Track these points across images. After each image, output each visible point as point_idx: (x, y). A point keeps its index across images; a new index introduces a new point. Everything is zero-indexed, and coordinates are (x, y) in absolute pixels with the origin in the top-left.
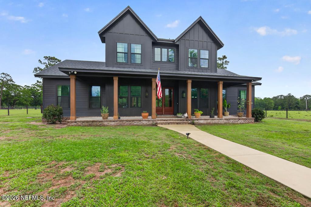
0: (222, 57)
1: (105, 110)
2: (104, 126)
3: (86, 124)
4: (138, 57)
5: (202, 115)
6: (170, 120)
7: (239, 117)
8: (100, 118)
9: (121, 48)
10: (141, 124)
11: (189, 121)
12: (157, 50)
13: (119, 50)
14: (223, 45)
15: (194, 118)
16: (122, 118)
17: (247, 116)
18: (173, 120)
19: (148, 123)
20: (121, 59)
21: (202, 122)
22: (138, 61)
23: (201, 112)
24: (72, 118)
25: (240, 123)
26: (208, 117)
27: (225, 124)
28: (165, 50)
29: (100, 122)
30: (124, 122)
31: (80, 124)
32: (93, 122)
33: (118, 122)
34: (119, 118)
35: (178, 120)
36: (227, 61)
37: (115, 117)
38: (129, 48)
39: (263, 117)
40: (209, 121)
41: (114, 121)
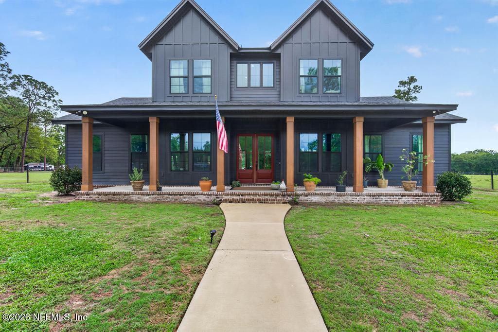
0: (407, 80)
1: (137, 174)
2: (132, 202)
3: (104, 198)
4: (207, 81)
5: (319, 185)
6: (249, 195)
7: (406, 190)
8: (128, 189)
9: (178, 69)
10: (195, 200)
11: (289, 198)
12: (242, 68)
13: (174, 72)
14: (372, 45)
15: (299, 190)
16: (166, 189)
17: (424, 189)
18: (256, 195)
19: (208, 200)
20: (178, 87)
21: (315, 199)
22: (207, 89)
23: (317, 180)
24: (85, 187)
25: (405, 205)
26: (332, 190)
27: (368, 204)
28: (255, 67)
29: (125, 195)
30: (166, 196)
31: (94, 197)
32: (114, 194)
33: (154, 196)
34: (159, 189)
35: (265, 195)
36: (417, 86)
37: (152, 187)
38: (190, 67)
39: (468, 192)
40: (331, 198)
41: (149, 195)
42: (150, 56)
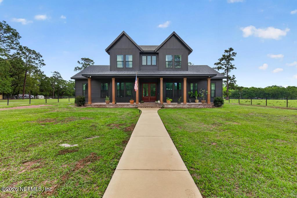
1: (107, 99)
2: (106, 107)
3: (97, 106)
4: (131, 63)
5: (172, 102)
6: (147, 105)
7: (202, 103)
8: (105, 104)
9: (120, 58)
10: (129, 107)
11: (161, 106)
12: (144, 58)
13: (118, 60)
14: (192, 50)
15: (164, 104)
16: (117, 103)
17: (207, 103)
18: (150, 105)
19: (133, 107)
20: (120, 65)
21: (170, 106)
22: (131, 66)
23: (171, 100)
24: (89, 103)
26: (177, 103)
27: (188, 108)
28: (149, 57)
29: (104, 105)
30: (118, 106)
31: (93, 106)
32: (100, 105)
33: (114, 106)
34: (116, 103)
35: (153, 105)
37: (113, 103)
38: (124, 58)
39: (223, 104)
40: (175, 106)
41: (112, 105)
42: (109, 53)
